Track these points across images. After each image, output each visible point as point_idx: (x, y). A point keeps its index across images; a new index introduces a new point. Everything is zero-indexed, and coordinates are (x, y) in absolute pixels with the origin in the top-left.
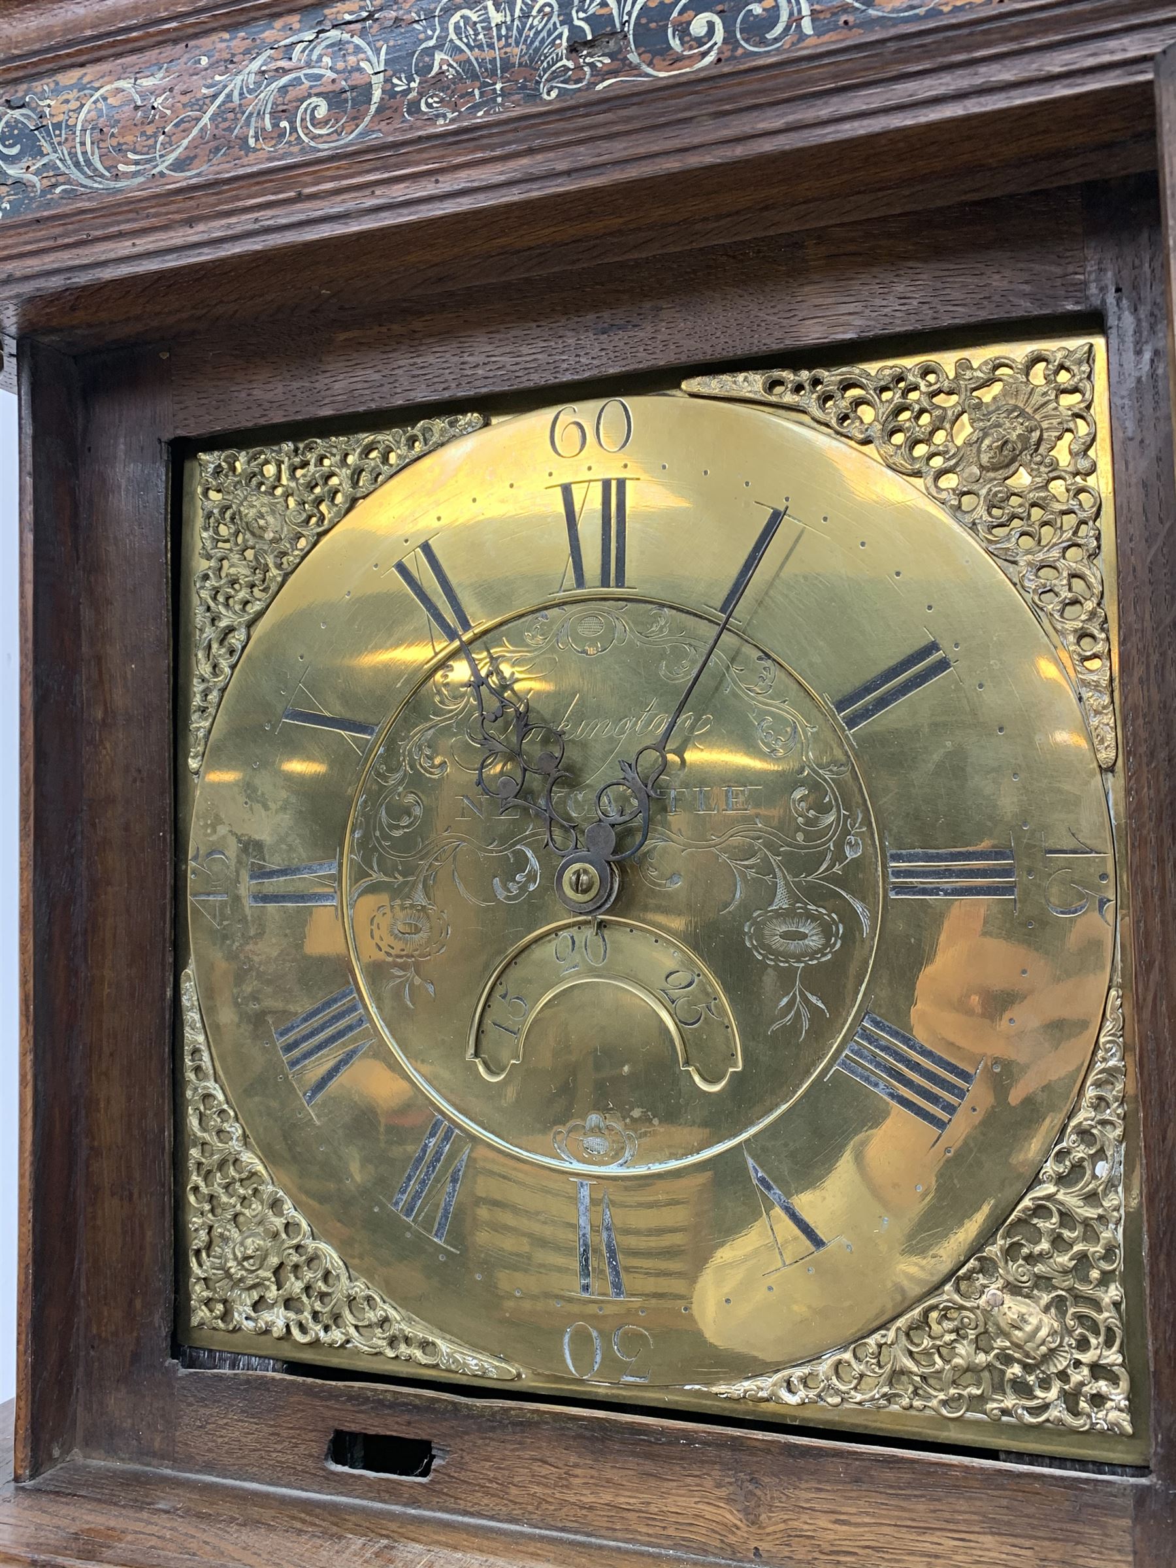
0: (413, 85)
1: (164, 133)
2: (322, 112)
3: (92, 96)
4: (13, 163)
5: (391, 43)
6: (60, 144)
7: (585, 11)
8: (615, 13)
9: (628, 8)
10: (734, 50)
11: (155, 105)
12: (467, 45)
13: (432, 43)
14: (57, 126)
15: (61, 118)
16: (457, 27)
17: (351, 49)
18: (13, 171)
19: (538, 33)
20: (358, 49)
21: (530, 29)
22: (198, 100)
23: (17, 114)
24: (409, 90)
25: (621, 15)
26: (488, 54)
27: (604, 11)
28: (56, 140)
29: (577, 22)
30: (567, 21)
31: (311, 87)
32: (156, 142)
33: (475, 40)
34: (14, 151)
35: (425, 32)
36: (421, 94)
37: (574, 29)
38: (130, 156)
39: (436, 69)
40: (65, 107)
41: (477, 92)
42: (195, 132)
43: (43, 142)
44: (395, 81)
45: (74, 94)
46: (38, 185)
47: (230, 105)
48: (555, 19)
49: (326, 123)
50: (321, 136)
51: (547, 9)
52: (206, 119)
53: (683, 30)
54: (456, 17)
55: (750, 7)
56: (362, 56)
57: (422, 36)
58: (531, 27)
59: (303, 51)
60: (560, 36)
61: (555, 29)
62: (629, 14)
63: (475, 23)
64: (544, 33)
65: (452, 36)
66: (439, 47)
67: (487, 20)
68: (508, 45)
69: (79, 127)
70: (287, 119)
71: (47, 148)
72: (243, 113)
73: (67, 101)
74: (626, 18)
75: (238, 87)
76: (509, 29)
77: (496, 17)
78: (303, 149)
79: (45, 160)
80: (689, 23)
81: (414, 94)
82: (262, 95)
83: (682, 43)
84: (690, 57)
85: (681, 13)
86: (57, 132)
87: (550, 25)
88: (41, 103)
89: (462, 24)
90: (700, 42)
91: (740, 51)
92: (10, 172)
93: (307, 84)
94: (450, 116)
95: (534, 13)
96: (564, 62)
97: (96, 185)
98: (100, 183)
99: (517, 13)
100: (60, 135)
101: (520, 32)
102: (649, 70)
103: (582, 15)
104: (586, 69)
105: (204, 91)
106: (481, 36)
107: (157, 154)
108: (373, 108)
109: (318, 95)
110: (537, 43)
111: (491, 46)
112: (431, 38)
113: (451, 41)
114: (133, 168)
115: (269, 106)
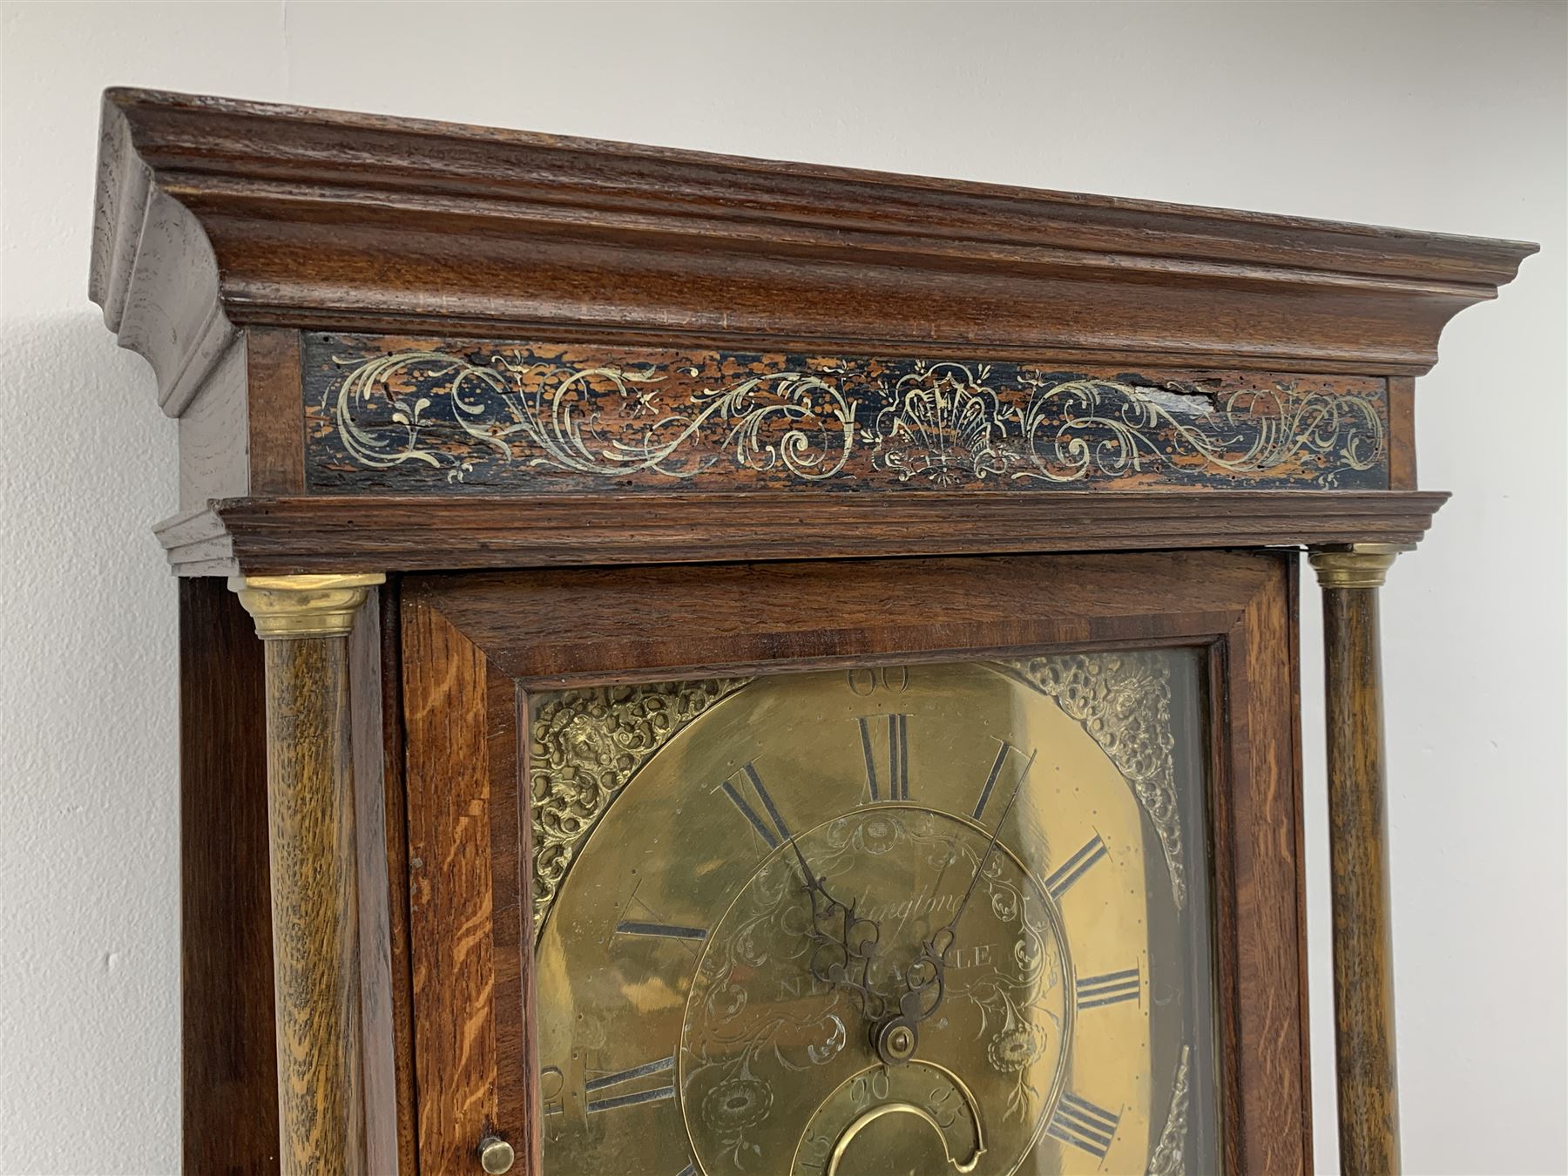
0: (877, 440)
1: (651, 430)
2: (803, 445)
3: (572, 375)
4: (473, 422)
5: (860, 401)
6: (534, 415)
7: (1002, 416)
8: (1022, 421)
9: (1030, 421)
10: (1096, 471)
11: (642, 401)
12: (919, 417)
13: (892, 409)
14: (531, 397)
15: (534, 389)
16: (912, 399)
17: (828, 398)
18: (475, 431)
19: (969, 423)
20: (834, 401)
21: (964, 419)
22: (686, 407)
23: (479, 371)
24: (874, 444)
25: (1026, 424)
26: (935, 431)
27: (1014, 419)
28: (530, 412)
29: (996, 422)
30: (990, 419)
31: (793, 421)
32: (644, 437)
33: (924, 416)
34: (478, 410)
35: (886, 399)
36: (884, 450)
37: (995, 428)
38: (616, 444)
39: (895, 432)
40: (541, 380)
41: (927, 458)
42: (684, 436)
43: (513, 409)
44: (863, 433)
45: (550, 369)
46: (508, 452)
47: (717, 420)
48: (981, 415)
49: (808, 456)
50: (804, 467)
51: (977, 407)
52: (695, 426)
53: (1065, 447)
54: (911, 394)
55: (1104, 442)
56: (836, 405)
57: (884, 402)
58: (965, 417)
59: (787, 388)
60: (986, 428)
61: (982, 424)
62: (1032, 425)
63: (926, 403)
64: (974, 424)
65: (908, 407)
66: (898, 413)
67: (934, 402)
68: (948, 426)
69: (556, 403)
70: (772, 444)
71: (517, 415)
72: (732, 430)
73: (543, 374)
74: (1028, 428)
75: (726, 405)
76: (950, 412)
77: (941, 403)
78: (789, 476)
79: (516, 428)
80: (1068, 443)
81: (878, 448)
82: (749, 418)
83: (1065, 457)
84: (1071, 468)
85: (1063, 435)
86: (531, 403)
87: (978, 420)
88: (510, 368)
89: (915, 400)
90: (1074, 459)
91: (1099, 473)
92: (472, 431)
93: (790, 418)
94: (909, 474)
95: (968, 407)
96: (988, 450)
97: (579, 467)
98: (584, 465)
99: (956, 404)
100: (534, 407)
101: (958, 418)
102: (1045, 471)
103: (1000, 418)
104: (1004, 460)
105: (693, 400)
106: (929, 414)
107: (646, 449)
108: (847, 453)
109: (800, 430)
110: (969, 430)
111: (936, 424)
112: (892, 405)
113: (907, 412)
114: (620, 458)
115: (756, 428)
